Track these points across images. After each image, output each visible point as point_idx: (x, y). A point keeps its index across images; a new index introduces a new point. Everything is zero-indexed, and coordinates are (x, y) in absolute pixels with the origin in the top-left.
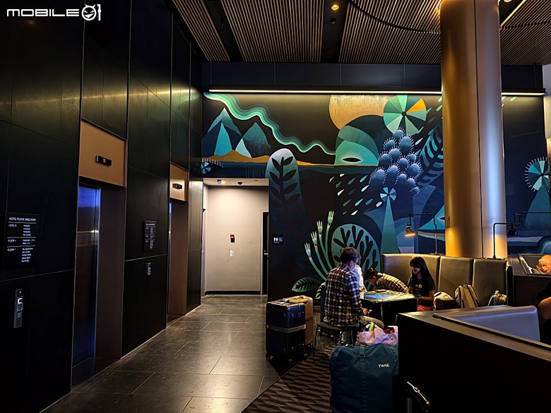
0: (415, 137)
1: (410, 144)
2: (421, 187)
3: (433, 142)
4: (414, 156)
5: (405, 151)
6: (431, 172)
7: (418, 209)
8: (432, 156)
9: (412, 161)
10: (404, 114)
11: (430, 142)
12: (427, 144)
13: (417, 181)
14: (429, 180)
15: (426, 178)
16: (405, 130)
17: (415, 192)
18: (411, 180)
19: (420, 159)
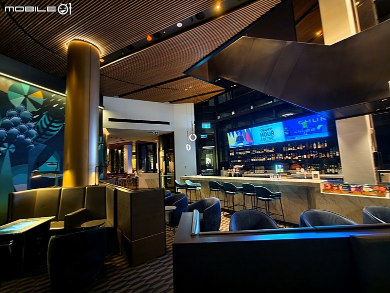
0: (34, 113)
1: (30, 116)
2: (36, 145)
3: (47, 119)
4: (32, 125)
5: (25, 120)
6: (44, 136)
7: (33, 159)
8: (45, 126)
9: (30, 128)
10: (26, 96)
11: (45, 118)
12: (42, 119)
13: (34, 140)
14: (42, 141)
15: (40, 139)
16: (26, 107)
17: (31, 147)
18: (29, 140)
19: (36, 127)
